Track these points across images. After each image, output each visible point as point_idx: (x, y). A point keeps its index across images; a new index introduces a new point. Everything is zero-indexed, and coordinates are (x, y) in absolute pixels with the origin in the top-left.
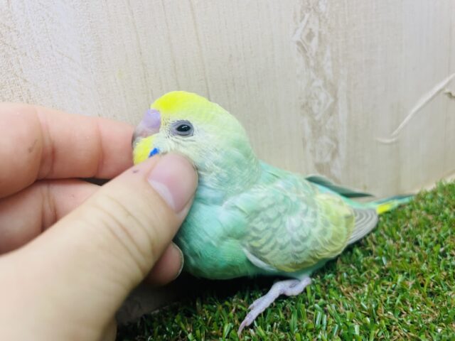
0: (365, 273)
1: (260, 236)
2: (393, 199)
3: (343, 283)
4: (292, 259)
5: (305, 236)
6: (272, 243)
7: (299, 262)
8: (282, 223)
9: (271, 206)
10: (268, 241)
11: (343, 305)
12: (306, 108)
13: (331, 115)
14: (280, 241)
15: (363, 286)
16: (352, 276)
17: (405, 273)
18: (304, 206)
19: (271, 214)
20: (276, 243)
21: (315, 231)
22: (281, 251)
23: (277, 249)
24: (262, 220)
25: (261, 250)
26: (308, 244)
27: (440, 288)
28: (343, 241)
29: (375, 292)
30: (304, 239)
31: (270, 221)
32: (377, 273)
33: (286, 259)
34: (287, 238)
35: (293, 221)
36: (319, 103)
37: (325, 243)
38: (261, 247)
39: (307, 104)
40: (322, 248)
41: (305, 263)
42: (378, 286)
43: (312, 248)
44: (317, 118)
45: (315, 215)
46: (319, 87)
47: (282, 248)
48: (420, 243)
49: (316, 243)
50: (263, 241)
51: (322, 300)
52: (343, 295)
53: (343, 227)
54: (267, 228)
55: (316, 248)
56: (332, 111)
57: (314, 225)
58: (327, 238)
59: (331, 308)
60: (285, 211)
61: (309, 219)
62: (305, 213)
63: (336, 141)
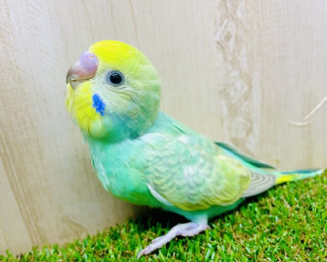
0: (258, 226)
1: (161, 176)
2: (300, 172)
3: (237, 232)
4: (187, 199)
5: (199, 182)
6: (170, 184)
7: (193, 202)
8: (180, 169)
9: (172, 156)
10: (167, 181)
11: (232, 248)
12: (224, 93)
13: (246, 99)
14: (177, 182)
15: (252, 236)
16: (246, 227)
17: (291, 230)
18: (202, 160)
19: (172, 161)
20: (174, 184)
21: (209, 181)
22: (177, 191)
23: (174, 189)
24: (164, 164)
25: (162, 188)
26: (201, 189)
27: (317, 245)
28: (234, 194)
29: (262, 241)
30: (198, 185)
31: (170, 166)
32: (268, 228)
33: (182, 199)
34: (184, 182)
35: (190, 170)
36: (236, 90)
37: (217, 192)
38: (161, 185)
39: (225, 90)
40: (214, 196)
41: (198, 205)
42: (265, 238)
43: (204, 194)
44: (233, 102)
45: (211, 169)
46: (236, 77)
47: (178, 188)
48: (313, 209)
49: (209, 190)
50: (163, 181)
51: (215, 242)
52: (234, 240)
53: (236, 183)
54: (167, 171)
55: (209, 195)
56: (247, 97)
57: (209, 176)
58: (219, 188)
59: (221, 249)
60: (185, 161)
61: (204, 171)
62: (202, 165)
63: (250, 121)
